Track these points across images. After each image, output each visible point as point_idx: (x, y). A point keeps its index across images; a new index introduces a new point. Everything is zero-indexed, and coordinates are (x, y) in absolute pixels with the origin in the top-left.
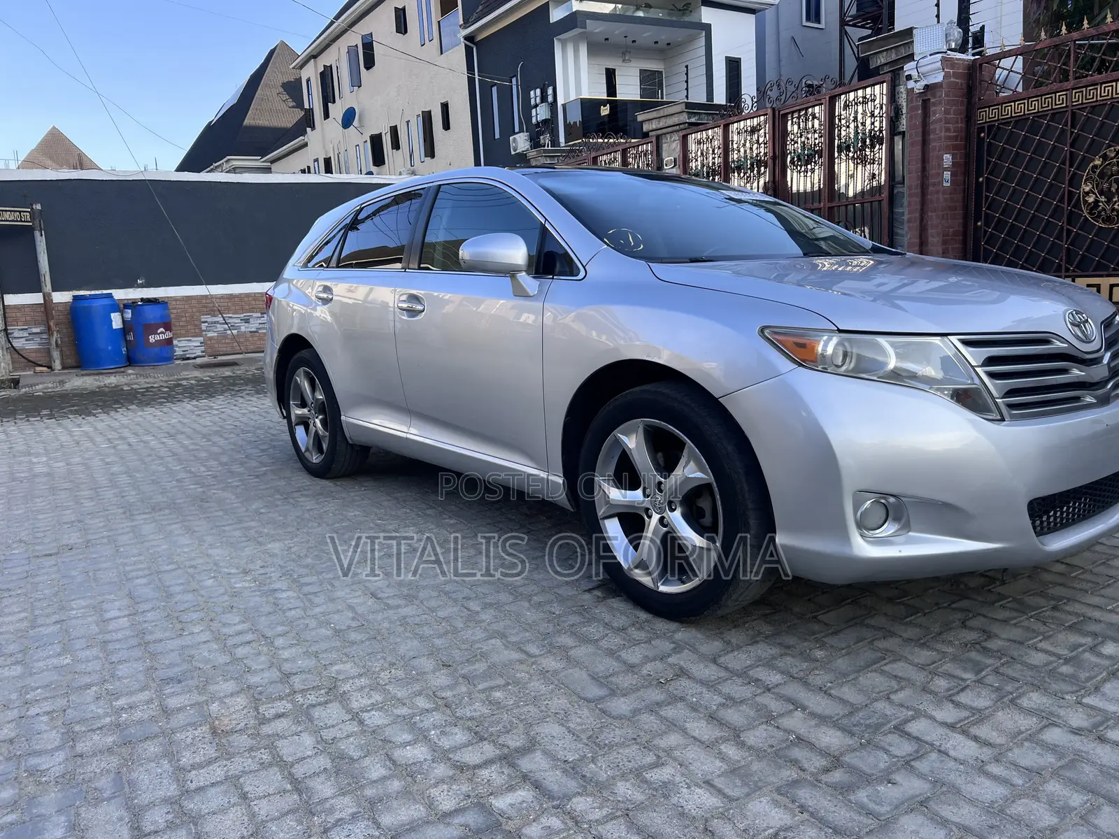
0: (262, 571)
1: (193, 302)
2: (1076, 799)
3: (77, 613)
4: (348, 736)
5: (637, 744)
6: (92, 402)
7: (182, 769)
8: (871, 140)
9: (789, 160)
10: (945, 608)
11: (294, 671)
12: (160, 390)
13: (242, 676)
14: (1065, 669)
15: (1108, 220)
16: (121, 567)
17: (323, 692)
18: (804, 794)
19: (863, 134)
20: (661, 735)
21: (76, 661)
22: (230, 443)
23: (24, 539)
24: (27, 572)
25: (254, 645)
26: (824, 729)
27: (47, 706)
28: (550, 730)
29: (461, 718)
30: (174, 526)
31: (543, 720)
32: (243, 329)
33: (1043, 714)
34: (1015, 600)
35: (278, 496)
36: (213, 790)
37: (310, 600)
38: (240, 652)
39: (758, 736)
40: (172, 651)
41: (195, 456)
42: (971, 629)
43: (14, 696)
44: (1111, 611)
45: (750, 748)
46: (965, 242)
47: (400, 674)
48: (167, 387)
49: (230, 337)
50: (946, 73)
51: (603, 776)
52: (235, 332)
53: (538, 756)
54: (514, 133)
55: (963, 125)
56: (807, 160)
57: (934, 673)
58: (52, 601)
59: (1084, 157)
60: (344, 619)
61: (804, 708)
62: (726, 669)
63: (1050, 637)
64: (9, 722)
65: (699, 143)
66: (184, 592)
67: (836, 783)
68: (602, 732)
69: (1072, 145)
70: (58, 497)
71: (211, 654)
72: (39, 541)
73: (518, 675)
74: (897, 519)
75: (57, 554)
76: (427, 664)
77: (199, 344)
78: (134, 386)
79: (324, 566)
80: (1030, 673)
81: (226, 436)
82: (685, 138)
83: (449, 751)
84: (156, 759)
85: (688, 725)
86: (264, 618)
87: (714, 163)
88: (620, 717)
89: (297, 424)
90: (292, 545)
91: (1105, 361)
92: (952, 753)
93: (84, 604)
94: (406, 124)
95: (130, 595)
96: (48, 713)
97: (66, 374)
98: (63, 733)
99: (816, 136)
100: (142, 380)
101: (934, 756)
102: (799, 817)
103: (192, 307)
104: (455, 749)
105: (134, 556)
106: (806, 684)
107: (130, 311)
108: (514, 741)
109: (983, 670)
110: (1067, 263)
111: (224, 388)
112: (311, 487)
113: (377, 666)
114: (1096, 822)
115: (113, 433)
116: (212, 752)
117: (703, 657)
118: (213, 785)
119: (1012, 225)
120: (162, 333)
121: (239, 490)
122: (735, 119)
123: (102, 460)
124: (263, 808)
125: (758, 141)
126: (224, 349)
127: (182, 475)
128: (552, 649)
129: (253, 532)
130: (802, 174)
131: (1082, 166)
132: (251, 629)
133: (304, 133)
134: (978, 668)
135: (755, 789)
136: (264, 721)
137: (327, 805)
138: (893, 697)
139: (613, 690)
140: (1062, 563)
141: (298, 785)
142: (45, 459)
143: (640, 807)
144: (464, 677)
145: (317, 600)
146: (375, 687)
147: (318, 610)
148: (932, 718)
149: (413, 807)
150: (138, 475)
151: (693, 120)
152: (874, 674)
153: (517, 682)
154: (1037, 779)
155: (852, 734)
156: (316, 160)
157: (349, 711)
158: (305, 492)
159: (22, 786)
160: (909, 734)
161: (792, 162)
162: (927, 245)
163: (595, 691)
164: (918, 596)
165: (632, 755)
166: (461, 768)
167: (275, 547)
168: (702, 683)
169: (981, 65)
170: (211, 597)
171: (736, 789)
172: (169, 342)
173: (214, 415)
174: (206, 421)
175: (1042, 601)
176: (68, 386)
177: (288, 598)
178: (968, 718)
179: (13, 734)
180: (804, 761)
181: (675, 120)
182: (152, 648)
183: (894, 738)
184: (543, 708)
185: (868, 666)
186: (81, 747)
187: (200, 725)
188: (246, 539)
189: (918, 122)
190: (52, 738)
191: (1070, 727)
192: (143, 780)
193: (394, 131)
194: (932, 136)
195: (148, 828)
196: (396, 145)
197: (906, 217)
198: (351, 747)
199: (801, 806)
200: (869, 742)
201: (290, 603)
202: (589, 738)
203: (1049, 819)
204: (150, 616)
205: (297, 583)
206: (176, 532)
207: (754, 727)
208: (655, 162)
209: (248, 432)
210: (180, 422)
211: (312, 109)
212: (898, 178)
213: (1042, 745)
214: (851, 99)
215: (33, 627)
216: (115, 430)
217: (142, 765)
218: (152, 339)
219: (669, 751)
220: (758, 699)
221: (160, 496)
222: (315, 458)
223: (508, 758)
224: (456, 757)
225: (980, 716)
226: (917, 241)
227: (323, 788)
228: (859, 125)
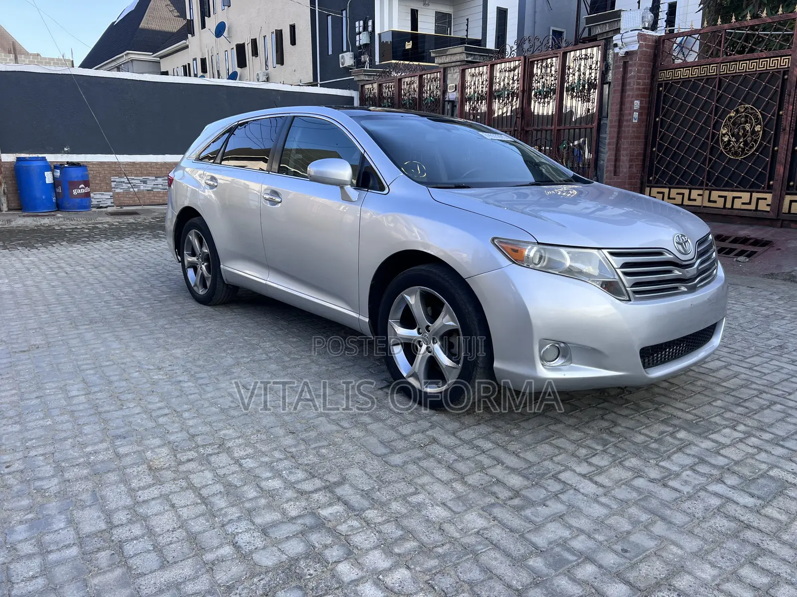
0: (170, 368)
1: (106, 166)
2: (644, 517)
3: (50, 392)
4: (233, 473)
5: (405, 481)
6: (33, 237)
7: (133, 490)
8: (588, 85)
9: (533, 93)
10: (593, 407)
11: (197, 433)
12: (82, 231)
13: (164, 435)
14: (654, 446)
15: (736, 154)
16: (75, 362)
17: (216, 446)
18: (497, 511)
19: (583, 80)
20: (419, 477)
21: (55, 423)
22: (139, 276)
23: (4, 339)
24: (11, 363)
25: (169, 416)
26: (513, 475)
27: (41, 451)
28: (355, 472)
29: (301, 464)
30: (107, 335)
31: (350, 466)
32: (142, 188)
33: (636, 470)
34: (635, 404)
35: (176, 317)
36: (153, 502)
37: (203, 389)
38: (162, 420)
39: (475, 479)
40: (117, 418)
41: (115, 284)
42: (607, 420)
43: (18, 444)
44: (688, 412)
45: (470, 485)
46: (644, 161)
47: (264, 437)
48: (86, 229)
49: (132, 193)
50: (640, 44)
51: (384, 499)
52: (136, 190)
53: (347, 487)
54: (343, 52)
55: (649, 81)
56: (545, 95)
57: (580, 446)
58: (32, 383)
59: (724, 110)
60: (226, 402)
61: (503, 464)
62: (460, 439)
63: (648, 426)
64: (18, 460)
65: (473, 76)
66: (120, 380)
67: (515, 506)
68: (385, 474)
69: (717, 101)
70: (22, 310)
71: (141, 421)
72: (15, 341)
73: (336, 440)
74: (564, 357)
75: (28, 351)
76: (281, 432)
77: (109, 197)
78: (63, 227)
79: (211, 366)
80: (634, 447)
81: (135, 269)
82: (463, 71)
83: (294, 483)
84: (116, 483)
85: (435, 471)
86: (174, 399)
87: (482, 91)
88: (396, 466)
89: (189, 267)
90: (189, 352)
91: (696, 266)
92: (582, 491)
93: (54, 386)
94: (263, 38)
95: (84, 381)
96: (42, 455)
97: (11, 214)
98: (54, 467)
99: (553, 78)
100: (68, 222)
101: (572, 491)
102: (492, 523)
103: (104, 170)
104: (298, 482)
105: (82, 354)
106: (506, 450)
107: (59, 171)
108: (333, 478)
109: (608, 444)
110: (707, 180)
111: (129, 232)
112: (199, 311)
113: (249, 432)
114: (652, 529)
115: (53, 263)
116: (149, 480)
117: (447, 432)
118: (153, 499)
119: (675, 152)
120: (82, 188)
121: (149, 311)
122: (499, 61)
123: (49, 284)
124: (185, 513)
125: (513, 78)
126: (127, 201)
127: (107, 298)
128: (356, 424)
129: (161, 341)
130: (541, 105)
131: (722, 117)
132: (167, 406)
133: (186, 38)
134: (605, 443)
135: (469, 508)
136: (181, 463)
137: (223, 512)
138: (554, 458)
139: (393, 450)
140: (667, 382)
141: (204, 500)
142: (7, 281)
143: (404, 516)
144: (303, 440)
145: (207, 389)
146: (248, 444)
147: (209, 395)
148: (574, 471)
149: (273, 514)
150: (76, 297)
151: (470, 59)
152: (546, 445)
153: (335, 444)
154: (624, 505)
155: (528, 479)
156: (195, 59)
157: (233, 458)
158: (194, 315)
159: (34, 498)
160: (560, 480)
161: (535, 95)
162: (619, 161)
163: (382, 450)
164: (579, 400)
165: (402, 488)
166: (302, 493)
167: (178, 352)
168: (445, 447)
169: (664, 40)
170: (138, 385)
171: (460, 508)
172: (87, 195)
173: (125, 253)
174: (119, 257)
175: (649, 405)
176: (13, 224)
177: (189, 387)
178: (594, 471)
179: (22, 467)
180: (499, 493)
181: (458, 58)
182: (104, 416)
183: (550, 482)
184: (350, 459)
185: (542, 441)
186: (67, 475)
187: (141, 465)
188: (158, 346)
189: (620, 76)
190: (48, 470)
191: (649, 478)
192: (109, 496)
193: (254, 42)
194: (628, 87)
195: (116, 522)
196: (255, 53)
197: (607, 141)
198: (235, 480)
199: (494, 517)
200: (537, 484)
201: (191, 390)
202: (377, 477)
203: (627, 527)
204: (99, 395)
205: (194, 377)
206: (109, 339)
207: (473, 474)
208: (442, 87)
209: (150, 267)
210: (101, 257)
211: (193, 20)
212: (604, 114)
213: (631, 487)
214: (577, 55)
215: (22, 400)
216: (54, 261)
217: (107, 487)
218: (75, 192)
219: (423, 486)
220: (477, 458)
221: (94, 313)
222: (201, 292)
223: (329, 488)
224: (299, 486)
225: (601, 470)
226: (613, 158)
227: (220, 503)
228: (582, 74)
